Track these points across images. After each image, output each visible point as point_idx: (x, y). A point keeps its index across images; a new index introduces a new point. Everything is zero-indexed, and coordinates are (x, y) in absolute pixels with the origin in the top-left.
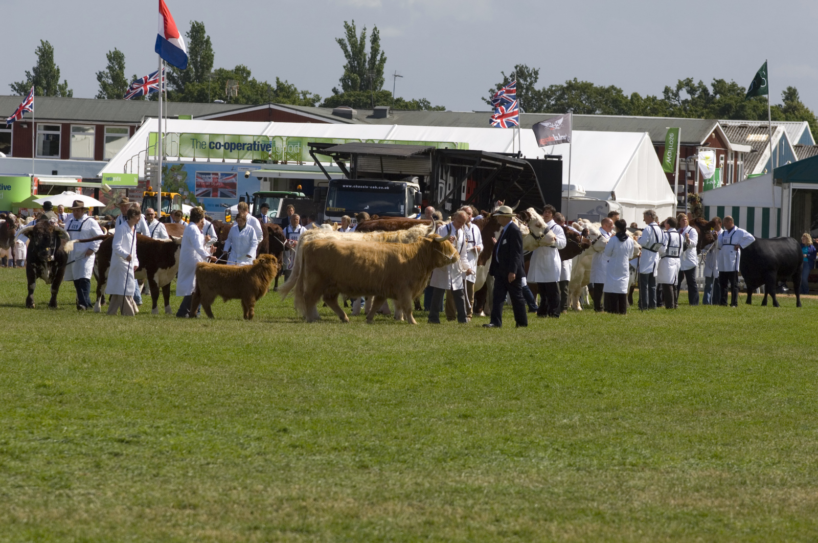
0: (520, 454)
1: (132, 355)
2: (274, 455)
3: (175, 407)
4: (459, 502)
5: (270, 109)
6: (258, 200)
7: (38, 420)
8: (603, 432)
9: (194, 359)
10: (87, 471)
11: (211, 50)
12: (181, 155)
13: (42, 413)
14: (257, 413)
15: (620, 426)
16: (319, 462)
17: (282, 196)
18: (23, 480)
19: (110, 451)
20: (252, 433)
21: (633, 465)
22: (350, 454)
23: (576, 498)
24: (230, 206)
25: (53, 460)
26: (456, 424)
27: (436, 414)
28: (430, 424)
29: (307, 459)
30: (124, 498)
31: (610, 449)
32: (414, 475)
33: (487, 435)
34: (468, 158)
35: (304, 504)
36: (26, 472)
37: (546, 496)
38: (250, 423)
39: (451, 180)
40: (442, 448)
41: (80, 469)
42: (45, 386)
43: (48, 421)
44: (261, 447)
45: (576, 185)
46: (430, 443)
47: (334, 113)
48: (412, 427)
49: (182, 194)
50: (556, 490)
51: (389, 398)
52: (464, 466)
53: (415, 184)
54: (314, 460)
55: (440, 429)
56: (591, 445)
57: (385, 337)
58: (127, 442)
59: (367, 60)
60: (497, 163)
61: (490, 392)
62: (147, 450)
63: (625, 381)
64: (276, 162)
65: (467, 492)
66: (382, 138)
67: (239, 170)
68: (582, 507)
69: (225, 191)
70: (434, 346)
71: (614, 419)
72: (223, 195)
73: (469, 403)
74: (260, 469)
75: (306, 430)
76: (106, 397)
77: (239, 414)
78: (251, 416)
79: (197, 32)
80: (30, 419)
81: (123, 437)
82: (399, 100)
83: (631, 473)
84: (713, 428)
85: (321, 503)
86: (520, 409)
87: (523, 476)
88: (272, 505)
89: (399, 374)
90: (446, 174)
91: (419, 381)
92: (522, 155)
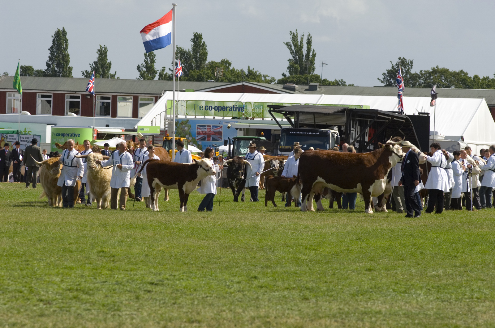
0: (405, 292)
1: (157, 234)
2: (248, 292)
3: (185, 264)
4: (366, 319)
5: (243, 85)
6: (236, 142)
7: (99, 271)
8: (458, 279)
9: (197, 236)
10: (130, 301)
11: (206, 49)
12: (187, 114)
13: (101, 267)
14: (237, 267)
15: (469, 276)
16: (278, 296)
17: (251, 139)
18: (91, 306)
19: (145, 289)
20: (235, 279)
21: (478, 299)
22: (297, 291)
23: (442, 317)
24: (218, 146)
25: (109, 295)
26: (364, 274)
27: (351, 268)
28: (348, 273)
29: (270, 295)
30: (154, 317)
31: (463, 289)
32: (338, 304)
33: (384, 280)
34: (369, 114)
35: (268, 320)
36: (92, 302)
37: (422, 316)
38: (233, 274)
39: (358, 128)
40: (355, 288)
41: (126, 300)
42: (103, 252)
43: (105, 272)
44: (240, 287)
45: (438, 131)
46: (347, 285)
47: (284, 88)
48: (336, 275)
49: (188, 138)
50: (429, 313)
51: (321, 259)
52: (370, 299)
53: (336, 131)
54: (274, 295)
55: (354, 277)
56: (450, 287)
57: (318, 224)
58: (156, 284)
59: (304, 55)
60: (388, 117)
61: (385, 256)
62: (168, 289)
63: (471, 250)
64: (247, 118)
65: (372, 314)
67: (224, 123)
68: (446, 322)
69: (215, 137)
70: (349, 228)
71: (465, 272)
72: (214, 139)
73: (372, 262)
74: (240, 300)
75: (269, 278)
76: (142, 258)
77: (227, 268)
78: (233, 269)
79: (197, 39)
80: (94, 271)
81: (153, 281)
82: (325, 80)
83: (477, 304)
85: (279, 320)
86: (405, 265)
87: (408, 305)
88: (248, 321)
89: (327, 245)
90: (356, 124)
91: (340, 249)
92: (404, 113)
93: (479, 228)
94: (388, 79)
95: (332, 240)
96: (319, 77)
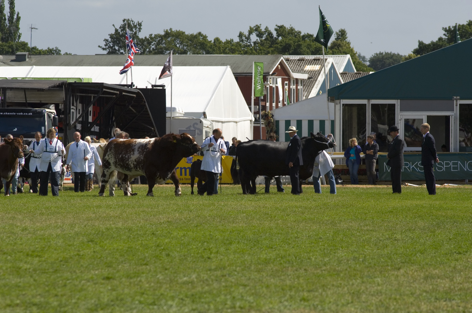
0: (154, 304)
8: (216, 285)
15: (228, 281)
22: (22, 308)
26: (102, 284)
27: (86, 277)
28: (82, 284)
31: (223, 297)
33: (126, 291)
34: (93, 89)
39: (80, 106)
40: (93, 301)
45: (176, 107)
46: (83, 298)
48: (68, 287)
51: (47, 268)
53: (52, 110)
55: (90, 288)
56: (207, 295)
59: (7, 18)
60: (115, 92)
61: (125, 261)
63: (226, 250)
66: (24, 77)
70: (76, 229)
71: (223, 276)
73: (110, 269)
82: (34, 48)
84: (299, 280)
86: (150, 271)
89: (53, 250)
90: (76, 101)
91: (69, 254)
92: (134, 86)
93: (233, 223)
94: (111, 45)
95: (58, 243)
96: (27, 44)
